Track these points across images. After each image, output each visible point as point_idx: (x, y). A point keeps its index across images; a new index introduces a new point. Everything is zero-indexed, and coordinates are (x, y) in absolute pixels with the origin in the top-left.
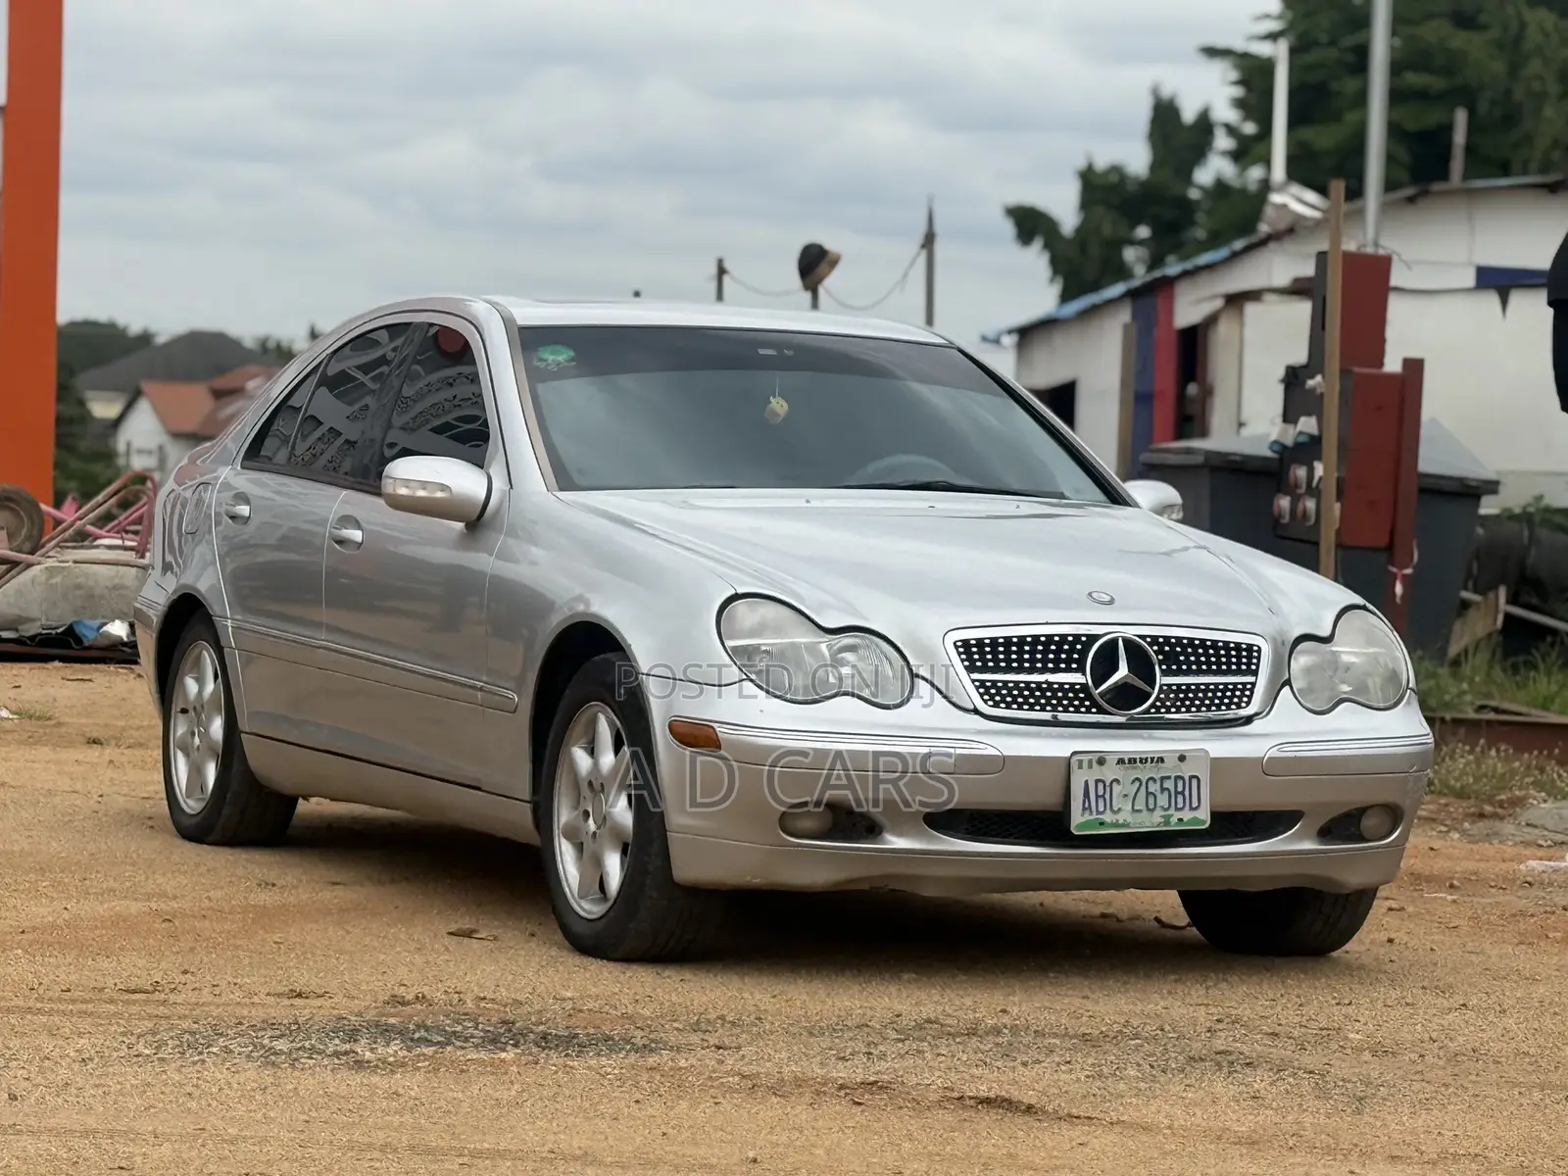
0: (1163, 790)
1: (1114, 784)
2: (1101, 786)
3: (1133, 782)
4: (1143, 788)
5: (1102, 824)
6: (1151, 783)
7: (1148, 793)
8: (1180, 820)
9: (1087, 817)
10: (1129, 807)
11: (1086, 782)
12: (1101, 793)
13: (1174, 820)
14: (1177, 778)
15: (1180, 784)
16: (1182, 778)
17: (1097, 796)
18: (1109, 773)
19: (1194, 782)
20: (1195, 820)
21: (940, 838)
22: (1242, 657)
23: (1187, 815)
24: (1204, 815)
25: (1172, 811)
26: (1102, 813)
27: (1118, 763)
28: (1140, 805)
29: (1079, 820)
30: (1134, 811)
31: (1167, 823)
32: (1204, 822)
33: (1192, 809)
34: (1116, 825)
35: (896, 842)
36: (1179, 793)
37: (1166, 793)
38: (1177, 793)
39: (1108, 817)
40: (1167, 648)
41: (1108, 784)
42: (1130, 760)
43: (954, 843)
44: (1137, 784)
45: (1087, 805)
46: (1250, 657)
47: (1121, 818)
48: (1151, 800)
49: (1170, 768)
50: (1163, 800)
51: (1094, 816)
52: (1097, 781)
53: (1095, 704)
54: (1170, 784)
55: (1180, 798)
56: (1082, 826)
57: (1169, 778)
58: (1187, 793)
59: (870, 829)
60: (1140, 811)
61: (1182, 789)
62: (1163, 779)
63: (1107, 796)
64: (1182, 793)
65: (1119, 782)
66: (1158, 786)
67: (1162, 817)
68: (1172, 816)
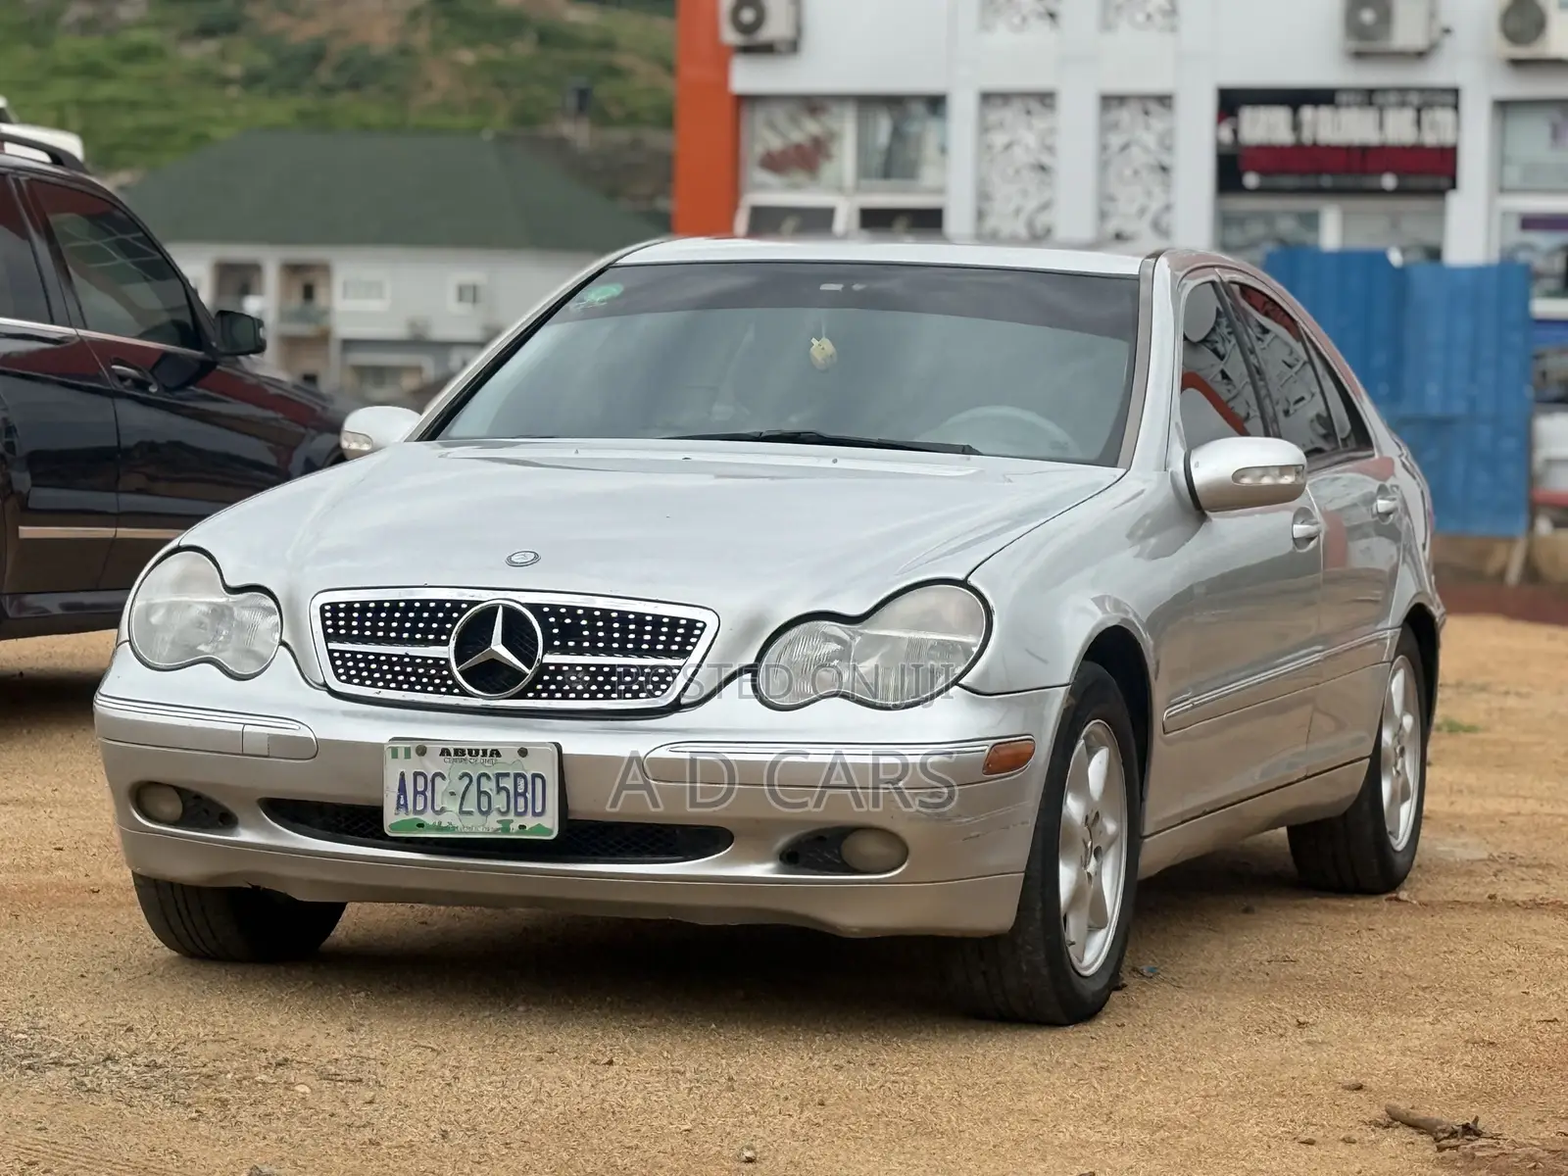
0: (499, 789)
1: (438, 780)
2: (421, 781)
3: (461, 778)
4: (474, 788)
5: (421, 825)
6: (483, 780)
7: (480, 793)
8: (522, 827)
9: (402, 817)
10: (456, 808)
11: (402, 775)
12: (420, 788)
13: (515, 827)
14: (517, 776)
15: (521, 782)
16: (524, 777)
17: (416, 793)
18: (431, 765)
19: (539, 782)
20: (539, 829)
21: (289, 835)
22: (678, 635)
23: (530, 822)
24: (549, 824)
25: (511, 816)
26: (422, 812)
27: (442, 754)
28: (471, 805)
29: (391, 817)
30: (461, 812)
31: (506, 830)
32: (550, 832)
33: (535, 814)
34: (440, 828)
35: (245, 836)
36: (520, 794)
37: (503, 794)
38: (517, 794)
39: (428, 818)
40: (568, 621)
41: (429, 777)
42: (456, 751)
43: (294, 838)
44: (466, 781)
45: (402, 802)
46: (687, 637)
47: (445, 820)
48: (484, 800)
49: (508, 763)
50: (499, 801)
51: (412, 816)
52: (416, 775)
53: (457, 684)
54: (508, 783)
55: (521, 801)
56: (394, 827)
57: (507, 775)
58: (529, 796)
59: (226, 820)
60: (470, 813)
61: (523, 789)
62: (499, 776)
63: (429, 794)
64: (524, 795)
65: (443, 778)
66: (493, 784)
67: (499, 822)
68: (512, 821)
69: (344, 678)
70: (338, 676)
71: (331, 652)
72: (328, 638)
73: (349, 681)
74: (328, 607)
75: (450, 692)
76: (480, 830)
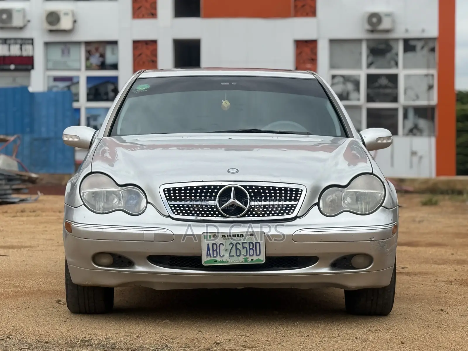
0: (243, 248)
1: (221, 246)
2: (215, 246)
3: (230, 244)
4: (234, 248)
5: (216, 261)
6: (238, 245)
7: (236, 249)
8: (252, 260)
9: (209, 258)
10: (228, 255)
11: (208, 245)
12: (215, 249)
13: (249, 260)
14: (250, 243)
15: (251, 245)
16: (252, 243)
17: (213, 250)
18: (218, 241)
19: (258, 245)
20: (258, 260)
21: (157, 268)
23: (255, 258)
24: (262, 258)
25: (248, 256)
26: (216, 257)
28: (233, 253)
29: (205, 259)
30: (230, 256)
31: (246, 261)
32: (263, 261)
33: (257, 255)
34: (223, 262)
35: (139, 269)
36: (251, 249)
37: (245, 249)
38: (250, 249)
39: (218, 259)
40: (256, 191)
41: (218, 245)
43: (161, 269)
44: (232, 245)
45: (208, 254)
46: (296, 194)
47: (224, 259)
48: (238, 251)
50: (244, 252)
51: (212, 258)
52: (213, 244)
53: (220, 213)
54: (246, 245)
55: (251, 251)
56: (205, 262)
57: (246, 243)
58: (254, 249)
59: (130, 264)
60: (233, 256)
61: (252, 247)
62: (243, 243)
63: (218, 250)
64: (252, 249)
65: (223, 245)
66: (241, 246)
67: (244, 259)
68: (248, 258)
69: (176, 213)
70: (174, 213)
71: (170, 205)
72: (168, 200)
73: (178, 214)
74: (166, 190)
75: (217, 216)
76: (237, 261)
